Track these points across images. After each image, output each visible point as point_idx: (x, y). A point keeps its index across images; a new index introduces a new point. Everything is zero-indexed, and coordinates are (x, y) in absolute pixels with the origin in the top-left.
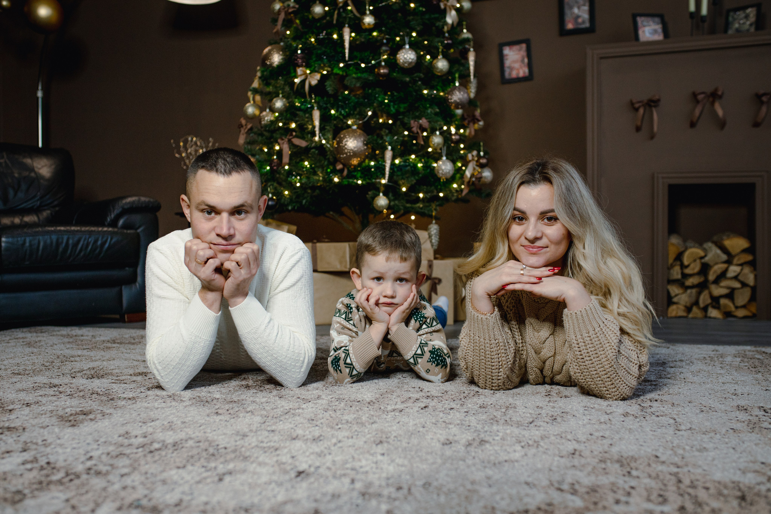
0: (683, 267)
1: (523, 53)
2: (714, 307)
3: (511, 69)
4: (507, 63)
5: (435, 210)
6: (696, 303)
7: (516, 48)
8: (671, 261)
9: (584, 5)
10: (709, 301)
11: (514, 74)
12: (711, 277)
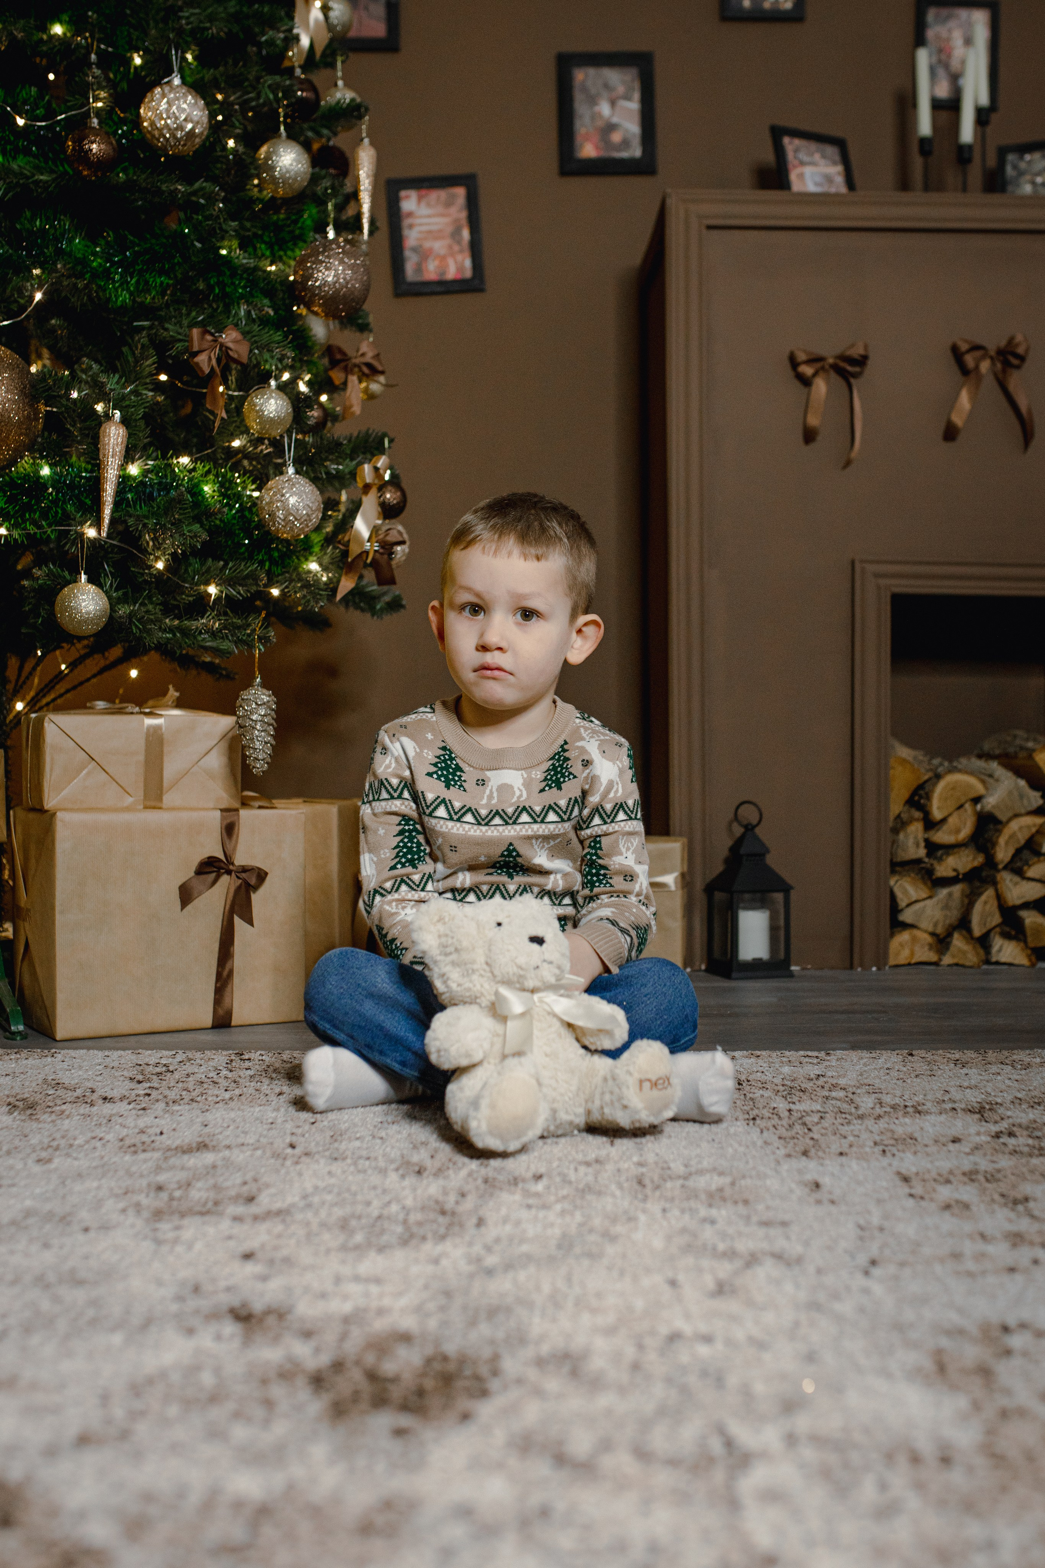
0: (930, 825)
1: (458, 211)
2: (1006, 936)
3: (424, 255)
4: (412, 237)
5: (263, 639)
6: (963, 924)
7: (437, 195)
8: (896, 807)
9: (627, 98)
10: (996, 919)
11: (431, 271)
12: (1003, 853)
